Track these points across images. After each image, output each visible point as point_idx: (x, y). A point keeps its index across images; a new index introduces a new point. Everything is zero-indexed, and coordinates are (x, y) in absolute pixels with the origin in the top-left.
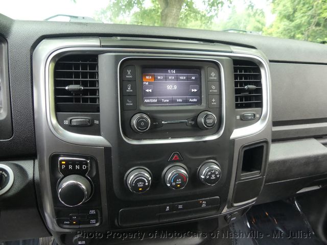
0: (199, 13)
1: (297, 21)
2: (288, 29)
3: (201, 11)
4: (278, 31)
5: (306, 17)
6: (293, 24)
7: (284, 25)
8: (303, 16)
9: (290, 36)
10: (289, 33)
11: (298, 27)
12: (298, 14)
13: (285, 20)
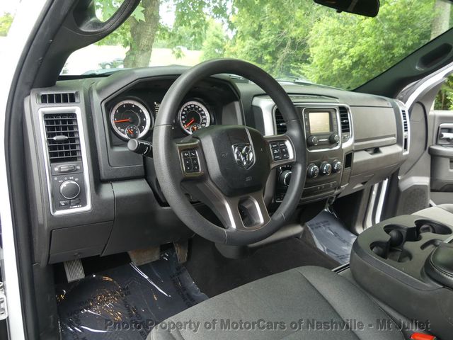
0: (167, 31)
1: (264, 40)
2: (254, 49)
3: (170, 27)
4: (244, 50)
5: (273, 36)
6: (260, 43)
7: (250, 44)
8: (269, 34)
9: (257, 57)
10: (255, 53)
11: (265, 47)
12: (264, 32)
13: (250, 38)
